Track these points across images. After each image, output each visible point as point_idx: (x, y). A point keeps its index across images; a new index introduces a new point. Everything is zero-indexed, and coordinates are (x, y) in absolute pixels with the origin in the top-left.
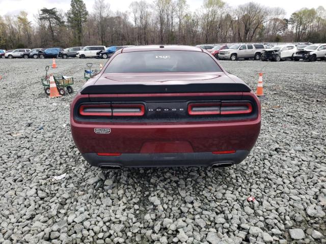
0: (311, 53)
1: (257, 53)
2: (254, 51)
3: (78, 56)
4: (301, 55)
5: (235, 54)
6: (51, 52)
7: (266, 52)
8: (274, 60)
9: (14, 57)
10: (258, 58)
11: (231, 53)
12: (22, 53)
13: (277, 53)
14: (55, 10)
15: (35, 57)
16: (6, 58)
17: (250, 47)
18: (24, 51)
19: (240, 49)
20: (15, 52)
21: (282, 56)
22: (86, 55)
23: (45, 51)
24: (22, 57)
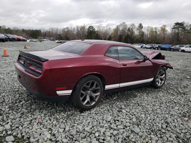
3: (180, 50)
6: (165, 47)
9: (147, 48)
12: (151, 46)
14: (184, 23)
15: (156, 49)
16: (144, 48)
18: (153, 45)
20: (148, 45)
22: (186, 50)
23: (162, 46)
24: (150, 48)
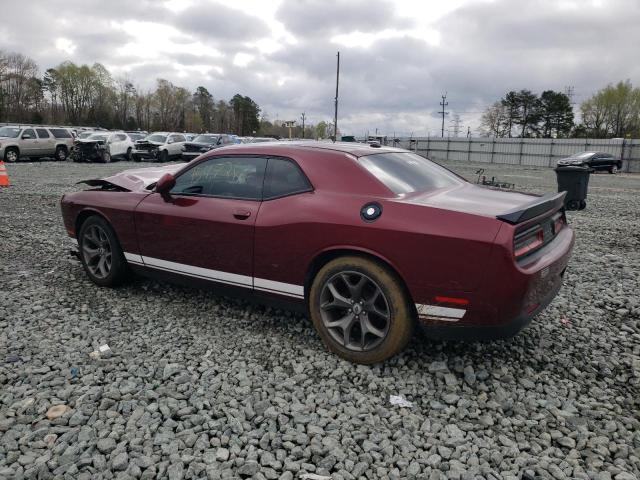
0: (162, 148)
1: (59, 146)
2: (52, 142)
4: (146, 152)
5: (14, 149)
7: (80, 144)
8: (100, 160)
10: (62, 156)
11: (5, 145)
13: (103, 146)
17: (43, 134)
19: (23, 138)
21: (114, 152)
